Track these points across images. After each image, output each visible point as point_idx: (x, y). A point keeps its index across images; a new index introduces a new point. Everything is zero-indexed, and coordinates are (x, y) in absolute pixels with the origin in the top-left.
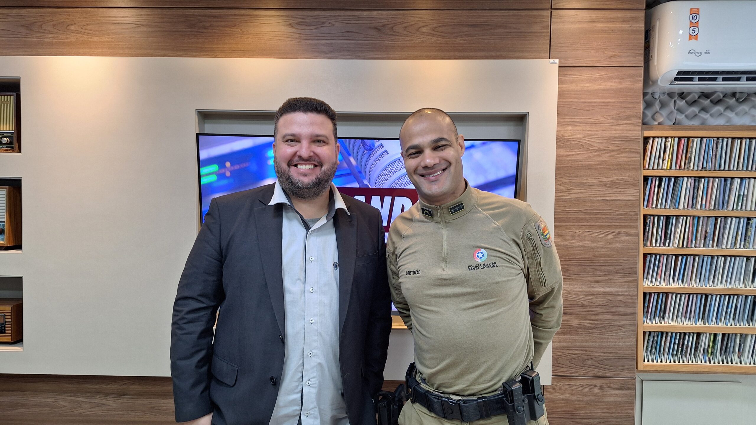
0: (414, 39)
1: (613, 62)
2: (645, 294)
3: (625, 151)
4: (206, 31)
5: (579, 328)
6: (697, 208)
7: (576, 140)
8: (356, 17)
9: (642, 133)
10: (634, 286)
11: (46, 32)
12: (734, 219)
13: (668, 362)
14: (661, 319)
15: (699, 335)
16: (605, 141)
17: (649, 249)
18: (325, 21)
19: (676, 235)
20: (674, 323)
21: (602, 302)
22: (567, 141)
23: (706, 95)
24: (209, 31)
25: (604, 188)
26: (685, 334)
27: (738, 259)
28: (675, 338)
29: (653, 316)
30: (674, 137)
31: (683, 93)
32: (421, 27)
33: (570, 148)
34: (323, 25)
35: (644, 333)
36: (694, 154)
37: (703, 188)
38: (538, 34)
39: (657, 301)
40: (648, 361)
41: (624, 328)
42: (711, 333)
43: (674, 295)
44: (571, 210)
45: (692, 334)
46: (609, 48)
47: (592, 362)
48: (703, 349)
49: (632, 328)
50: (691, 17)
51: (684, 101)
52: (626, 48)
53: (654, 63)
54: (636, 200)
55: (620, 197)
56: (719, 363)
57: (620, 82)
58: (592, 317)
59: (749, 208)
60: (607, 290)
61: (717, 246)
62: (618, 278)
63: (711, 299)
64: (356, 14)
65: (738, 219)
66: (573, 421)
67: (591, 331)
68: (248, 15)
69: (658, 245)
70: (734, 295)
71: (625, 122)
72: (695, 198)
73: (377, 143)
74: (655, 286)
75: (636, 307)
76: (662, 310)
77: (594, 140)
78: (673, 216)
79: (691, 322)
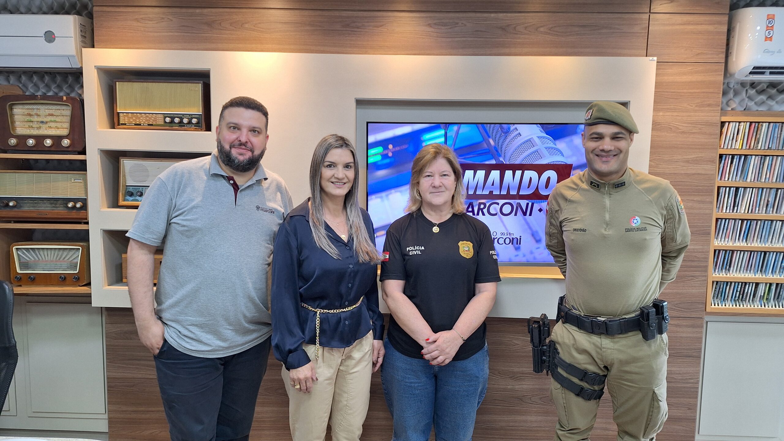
0: (533, 37)
1: (699, 58)
2: (715, 251)
3: (705, 134)
4: (358, 30)
6: (761, 181)
7: (666, 124)
8: (485, 19)
9: (720, 119)
10: (707, 244)
11: (224, 29)
13: (731, 306)
14: (727, 272)
15: (757, 284)
16: (690, 125)
17: (720, 215)
18: (458, 21)
19: (743, 203)
20: (737, 274)
22: (659, 124)
23: (772, 85)
24: (362, 30)
25: (687, 164)
26: (746, 283)
28: (738, 287)
29: (720, 269)
30: (747, 122)
31: (754, 83)
32: (539, 27)
33: (660, 130)
34: (456, 25)
35: (713, 282)
36: (762, 136)
37: (768, 164)
38: (638, 34)
39: (725, 257)
40: (715, 305)
41: (697, 278)
42: (767, 283)
43: (739, 252)
45: (751, 284)
46: (696, 47)
48: (760, 296)
49: (703, 278)
50: (768, 22)
51: (754, 91)
52: (711, 47)
53: (732, 58)
54: (712, 174)
55: (700, 172)
56: (772, 307)
57: (704, 75)
61: (776, 212)
63: (769, 255)
64: (484, 16)
68: (394, 17)
69: (728, 211)
71: (706, 109)
72: (760, 173)
73: (512, 127)
74: (724, 245)
75: (707, 262)
76: (728, 264)
77: (680, 124)
78: (742, 187)
79: (751, 274)
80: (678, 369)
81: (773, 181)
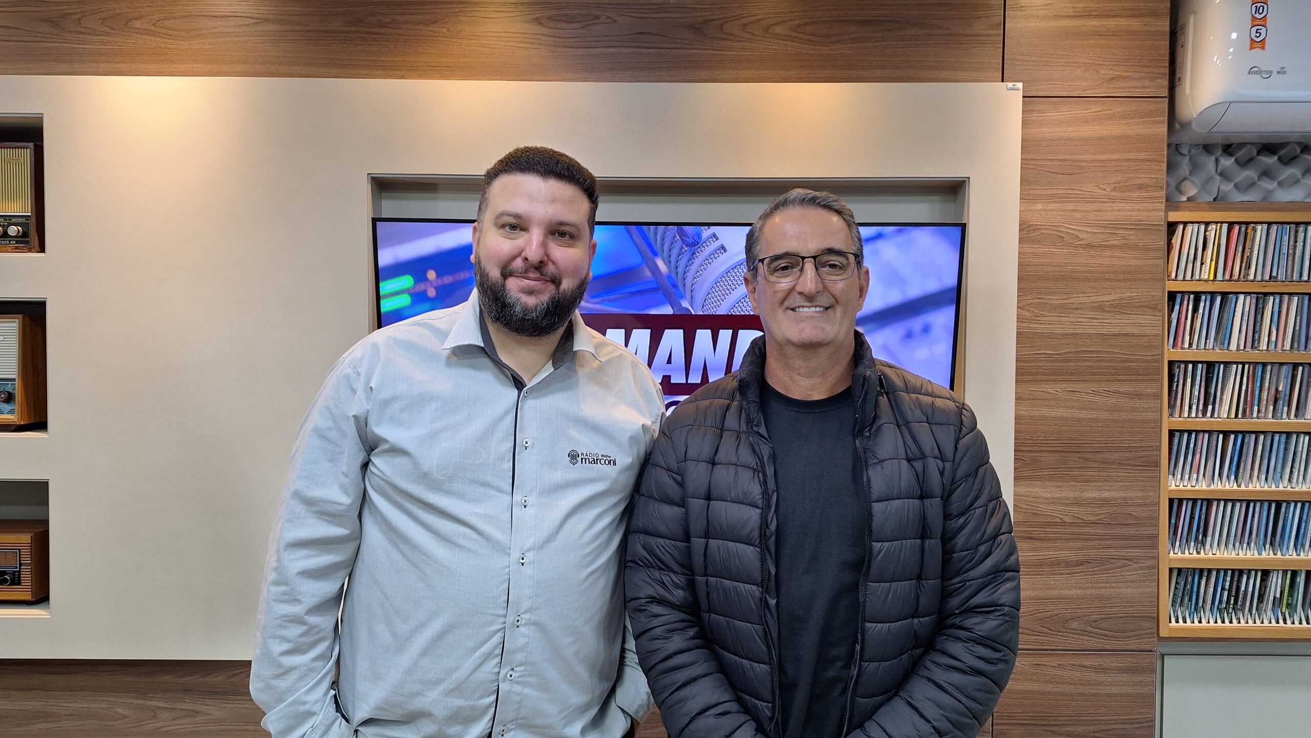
0: (760, 46)
1: (1115, 88)
2: (1171, 501)
3: (1136, 247)
5: (1057, 563)
6: (1261, 348)
7: (1051, 227)
8: (656, 7)
9: (1166, 217)
10: (1152, 487)
11: (88, 31)
13: (1212, 623)
14: (1199, 547)
15: (1266, 574)
16: (1102, 230)
17: (1178, 422)
18: (600, 13)
19: (1225, 397)
20: (1222, 553)
21: (1097, 518)
22: (1034, 229)
23: (1269, 147)
24: (392, 31)
25: (1100, 313)
26: (1241, 572)
28: (1224, 580)
29: (1185, 541)
30: (1222, 223)
31: (1232, 144)
33: (1039, 242)
34: (596, 22)
35: (1171, 570)
36: (1256, 252)
37: (1273, 312)
38: (983, 38)
39: (1192, 514)
40: (1177, 622)
41: (1135, 563)
42: (1287, 570)
43: (1222, 503)
44: (1041, 354)
45: (1253, 573)
46: (1107, 63)
47: (1079, 624)
48: (1272, 598)
49: (1149, 563)
50: (1254, 9)
51: (1233, 159)
52: (1137, 64)
53: (1185, 90)
54: (1156, 335)
55: (1129, 330)
56: (1301, 623)
57: (1126, 124)
58: (1079, 544)
60: (1106, 495)
61: (1296, 416)
62: (1124, 474)
63: (1286, 509)
64: (655, 1)
66: (1045, 731)
67: (1077, 569)
68: (461, 3)
69: (1193, 415)
71: (1136, 194)
72: (1257, 331)
73: (706, 232)
74: (1189, 487)
75: (1157, 525)
76: (1201, 530)
77: (1082, 229)
78: (1220, 363)
79: (1252, 552)
81: (1285, 348)
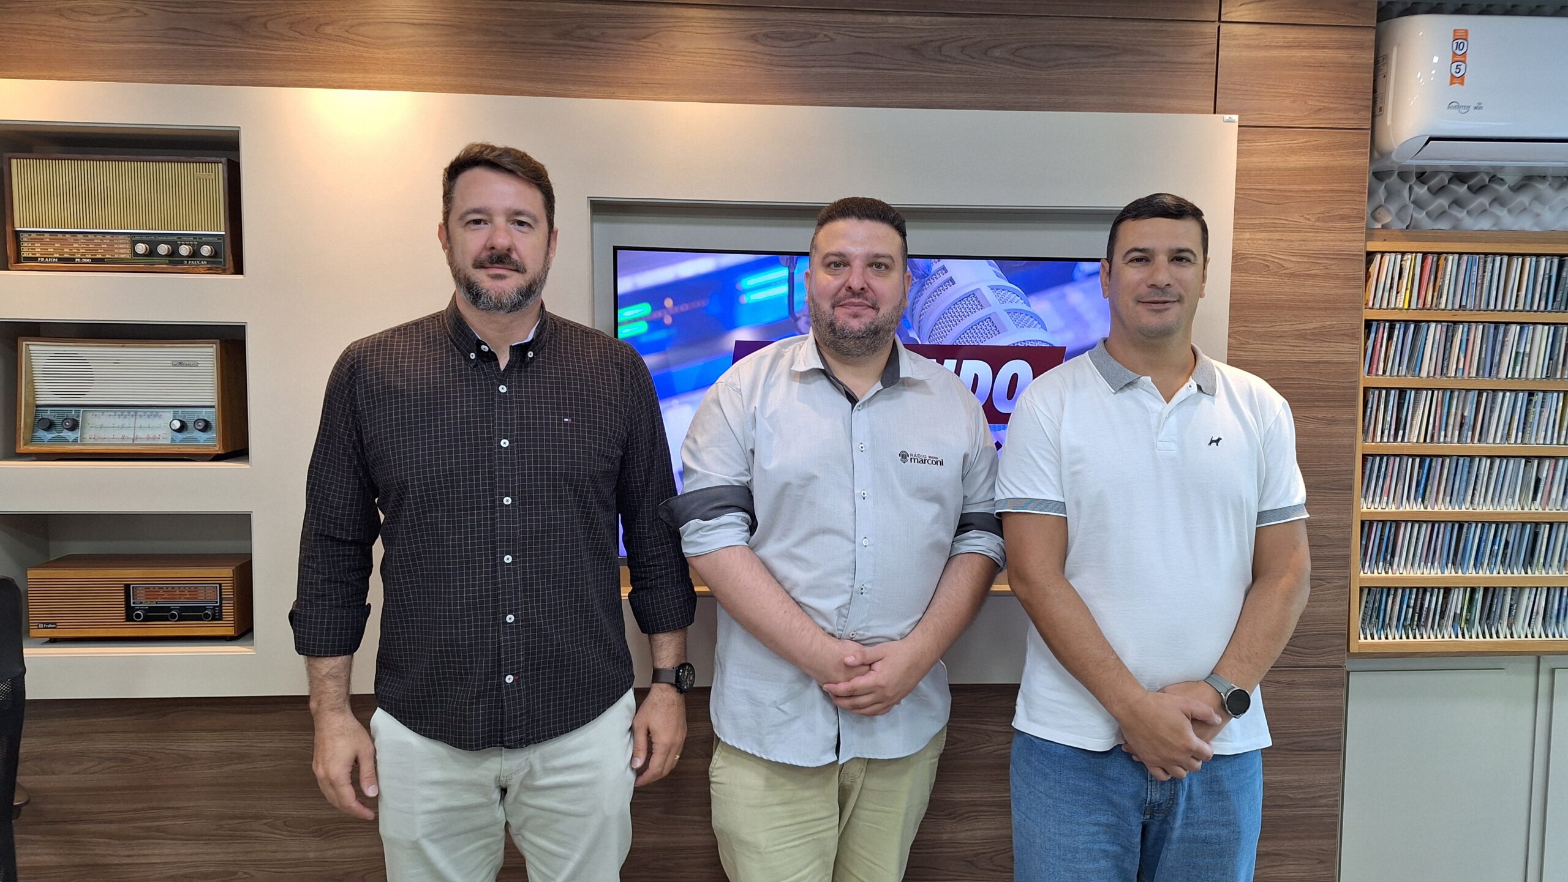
0: (978, 69)
1: (1320, 119)
2: (1363, 523)
3: (1337, 277)
4: (593, 44)
6: (1449, 375)
7: (1258, 256)
8: (874, 26)
9: (1366, 246)
10: (1346, 510)
12: (1508, 394)
13: (1397, 639)
14: (1387, 566)
15: (1448, 591)
16: (1306, 260)
17: (1371, 447)
18: (817, 31)
19: (1414, 422)
20: (1408, 572)
22: (1244, 258)
23: (1460, 176)
25: (1302, 341)
26: (1425, 590)
27: (1512, 461)
28: (1409, 598)
29: (1374, 562)
30: (1417, 253)
31: (1425, 172)
33: (1246, 271)
34: (813, 40)
35: (1361, 589)
36: (1447, 282)
37: (1461, 340)
38: (1197, 66)
39: (1381, 535)
40: (1366, 638)
41: (1329, 583)
42: (1467, 588)
43: (1410, 524)
45: (1436, 590)
46: (1314, 94)
48: (1453, 615)
49: (1341, 583)
50: (1455, 45)
51: (1427, 187)
52: (1343, 96)
53: (1386, 121)
54: (1352, 362)
55: (1326, 358)
56: (1478, 637)
57: (1332, 155)
59: (1531, 376)
61: (1479, 441)
63: (1468, 530)
64: (873, 21)
65: (1513, 394)
68: (673, 17)
69: (1385, 440)
70: (1504, 523)
71: (1338, 225)
72: (1446, 358)
73: (936, 265)
74: (1379, 510)
75: (1348, 547)
76: (1390, 550)
77: (1287, 258)
78: (1411, 389)
79: (1435, 571)
80: (1296, 777)
81: (1471, 375)
